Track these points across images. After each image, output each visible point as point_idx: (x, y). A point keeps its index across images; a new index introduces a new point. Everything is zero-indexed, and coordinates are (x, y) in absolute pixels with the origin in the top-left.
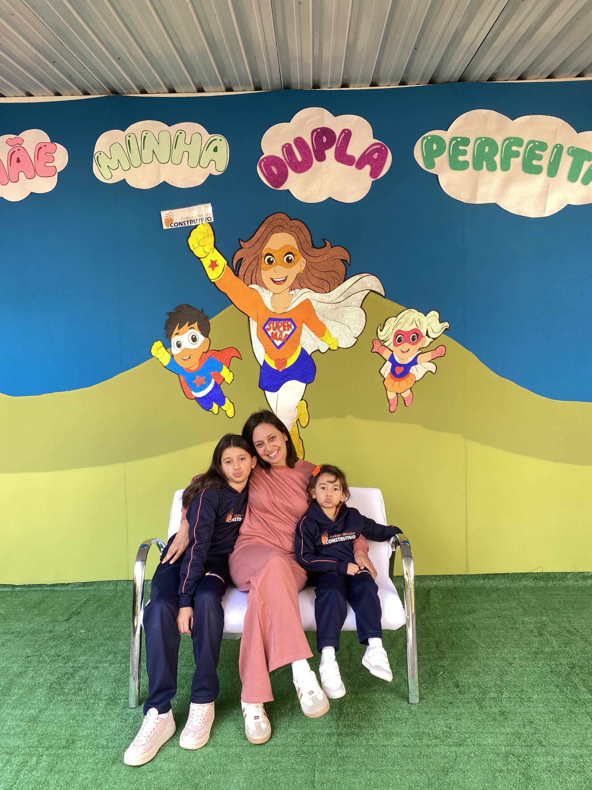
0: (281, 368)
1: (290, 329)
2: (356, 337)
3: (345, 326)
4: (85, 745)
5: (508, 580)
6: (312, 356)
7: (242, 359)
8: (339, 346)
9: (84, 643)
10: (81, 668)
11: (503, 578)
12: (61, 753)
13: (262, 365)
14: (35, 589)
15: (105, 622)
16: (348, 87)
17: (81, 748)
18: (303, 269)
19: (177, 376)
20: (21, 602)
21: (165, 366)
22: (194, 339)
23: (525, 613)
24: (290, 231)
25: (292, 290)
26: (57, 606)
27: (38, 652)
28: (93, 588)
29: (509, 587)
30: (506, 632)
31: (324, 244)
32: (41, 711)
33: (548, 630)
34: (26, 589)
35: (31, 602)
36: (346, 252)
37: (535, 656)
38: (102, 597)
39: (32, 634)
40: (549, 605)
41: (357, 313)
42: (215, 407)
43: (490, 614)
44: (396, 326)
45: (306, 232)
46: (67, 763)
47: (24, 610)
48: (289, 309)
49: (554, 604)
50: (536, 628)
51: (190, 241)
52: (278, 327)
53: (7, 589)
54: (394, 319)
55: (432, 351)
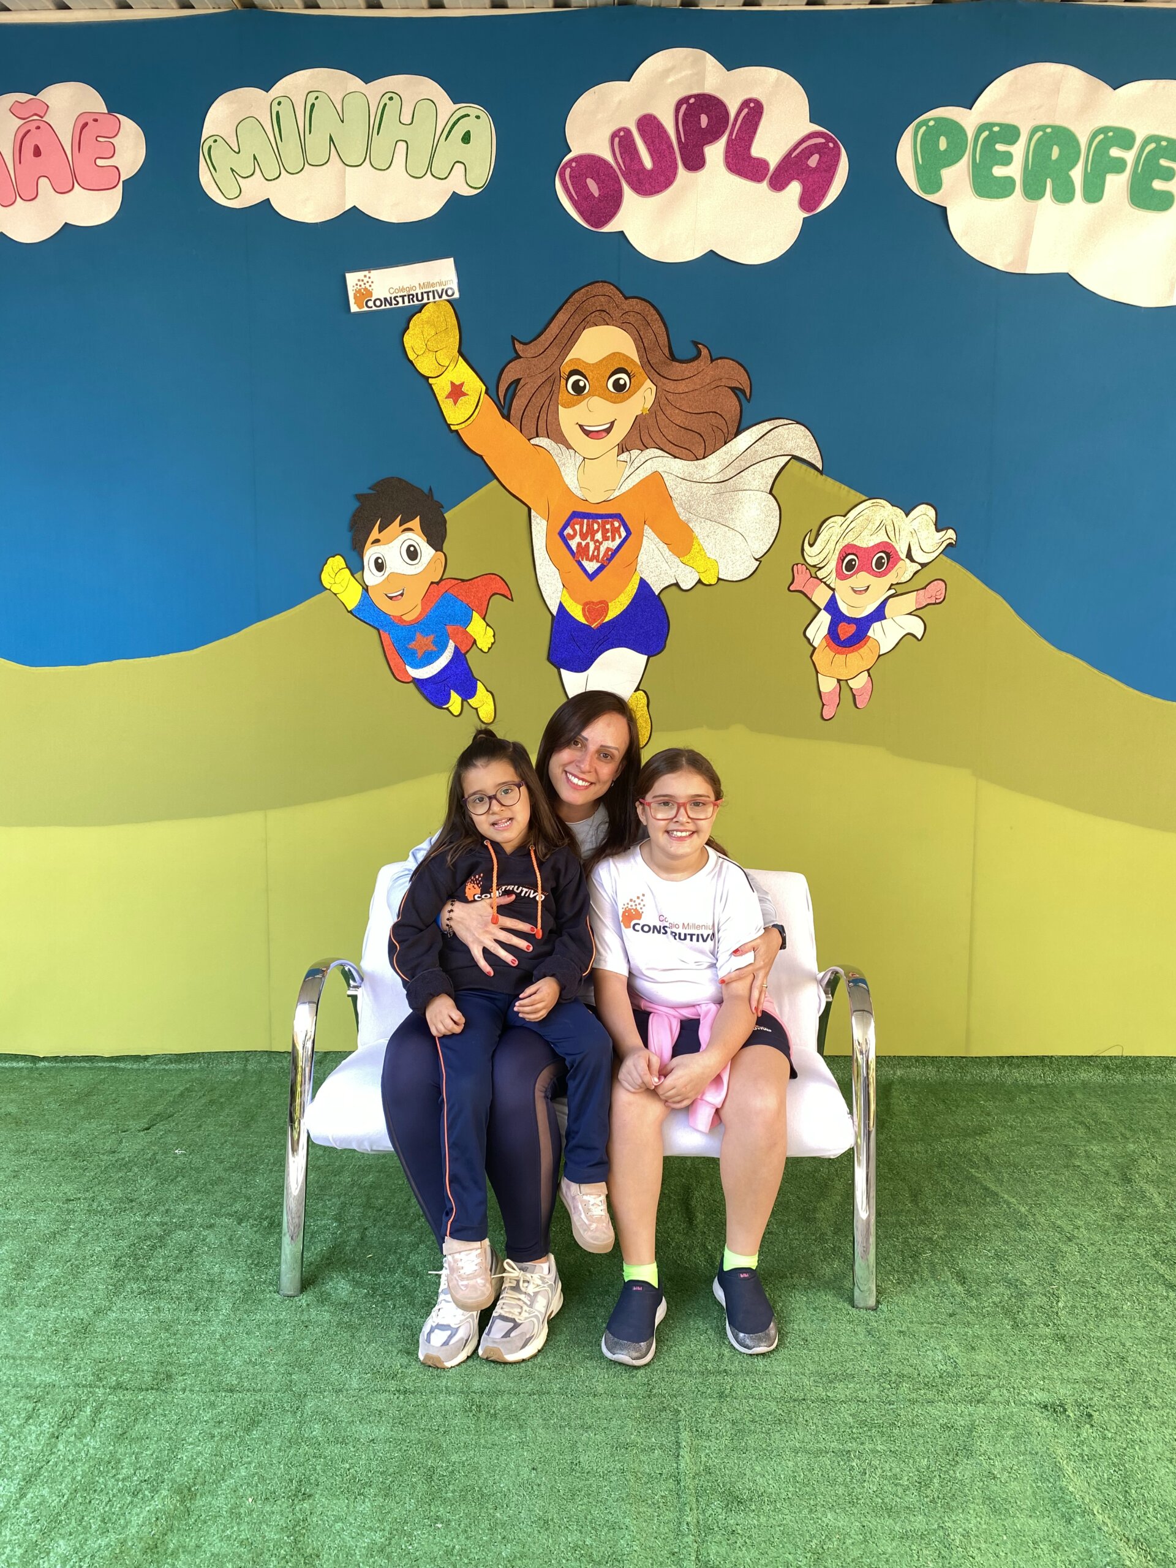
0: (595, 621)
1: (617, 536)
2: (757, 557)
3: (734, 532)
4: (191, 1385)
5: (1050, 1068)
6: (661, 596)
7: (512, 600)
8: (720, 577)
9: (184, 1177)
10: (180, 1226)
11: (1039, 1066)
12: (144, 1399)
13: (555, 614)
14: (79, 1065)
15: (224, 1134)
16: (760, 5)
17: (184, 1390)
18: (648, 405)
19: (375, 632)
20: (49, 1090)
21: (349, 610)
22: (413, 554)
23: (1091, 1136)
24: (623, 325)
25: (623, 452)
26: (124, 1099)
27: (88, 1191)
28: (198, 1065)
29: (1052, 1084)
30: (1056, 1174)
31: (694, 353)
32: (97, 1312)
33: (1140, 1171)
34: (59, 1065)
35: (72, 1091)
36: (742, 370)
37: (1119, 1224)
38: (216, 1085)
39: (75, 1155)
40: (1139, 1122)
41: (762, 506)
42: (455, 700)
43: (1017, 1136)
44: (844, 534)
45: (658, 327)
46: (156, 1420)
47: (57, 1107)
48: (617, 493)
49: (1149, 1120)
50: (1116, 1166)
51: (409, 340)
52: (591, 532)
53: (21, 1064)
54: (840, 519)
55: (917, 590)
